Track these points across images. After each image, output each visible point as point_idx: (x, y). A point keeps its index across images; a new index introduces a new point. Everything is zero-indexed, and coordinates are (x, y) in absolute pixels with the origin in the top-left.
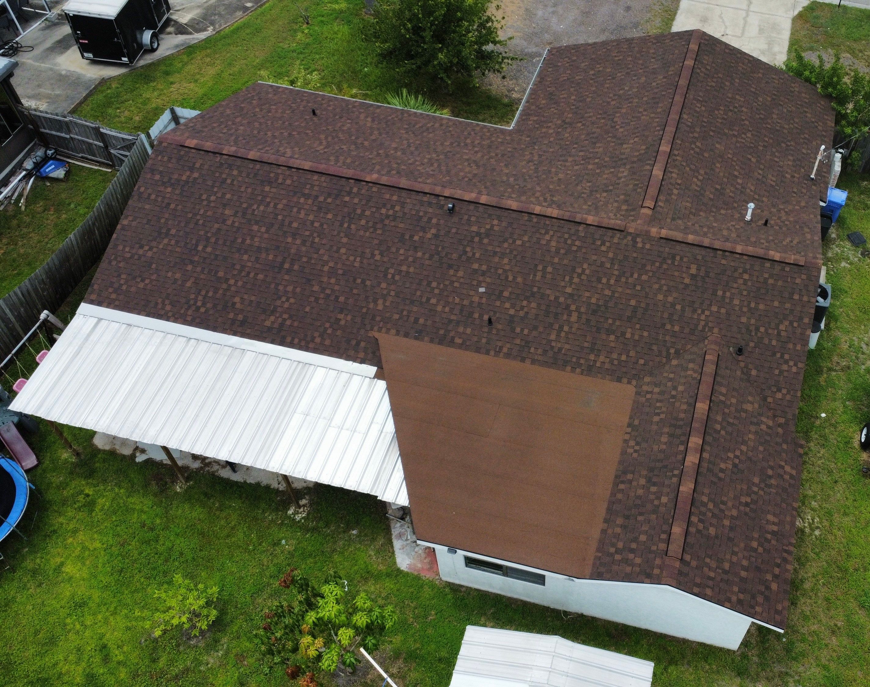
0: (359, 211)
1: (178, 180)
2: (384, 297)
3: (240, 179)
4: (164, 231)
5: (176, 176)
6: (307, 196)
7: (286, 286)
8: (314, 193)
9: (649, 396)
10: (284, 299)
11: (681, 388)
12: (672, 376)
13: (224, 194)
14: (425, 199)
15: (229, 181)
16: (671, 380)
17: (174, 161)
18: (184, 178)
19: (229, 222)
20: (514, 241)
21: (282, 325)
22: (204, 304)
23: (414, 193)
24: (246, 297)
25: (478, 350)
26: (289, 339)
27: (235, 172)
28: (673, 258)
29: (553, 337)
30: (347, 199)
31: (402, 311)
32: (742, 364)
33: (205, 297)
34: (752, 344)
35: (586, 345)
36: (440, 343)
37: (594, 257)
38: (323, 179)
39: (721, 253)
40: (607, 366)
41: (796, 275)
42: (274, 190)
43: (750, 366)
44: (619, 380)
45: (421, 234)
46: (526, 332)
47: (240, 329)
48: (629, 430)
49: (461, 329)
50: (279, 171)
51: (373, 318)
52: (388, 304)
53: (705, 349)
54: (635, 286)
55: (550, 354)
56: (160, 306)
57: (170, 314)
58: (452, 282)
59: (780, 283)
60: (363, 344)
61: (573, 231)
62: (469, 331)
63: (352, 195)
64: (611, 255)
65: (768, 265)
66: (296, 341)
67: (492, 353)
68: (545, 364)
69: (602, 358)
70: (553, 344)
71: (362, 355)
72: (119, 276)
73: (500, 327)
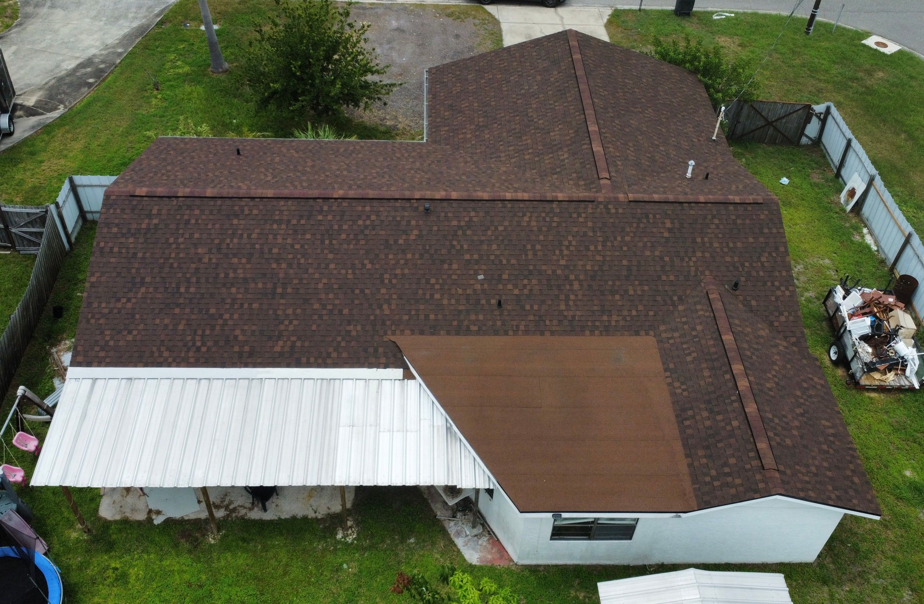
0: (336, 227)
1: (139, 230)
2: (388, 302)
3: (204, 217)
4: (138, 280)
5: (134, 226)
6: (279, 222)
7: (284, 311)
8: (285, 218)
9: (671, 341)
10: (286, 322)
11: (699, 328)
12: (684, 320)
13: (192, 235)
14: (398, 204)
15: (193, 221)
16: (685, 323)
17: (127, 211)
18: (144, 226)
19: (206, 260)
20: (496, 228)
21: (293, 347)
22: (204, 344)
23: (385, 201)
24: (246, 328)
25: (496, 333)
26: (304, 360)
27: (197, 212)
28: (647, 217)
29: (563, 307)
30: (320, 217)
31: (410, 311)
32: (741, 298)
33: (203, 336)
34: (743, 279)
35: (595, 308)
36: (458, 334)
37: (575, 229)
38: (290, 202)
39: (687, 205)
40: (622, 323)
41: (759, 212)
42: (242, 222)
43: (748, 298)
44: (637, 333)
45: (404, 237)
46: (536, 307)
47: (249, 360)
48: (668, 374)
49: (473, 317)
50: (243, 203)
51: (384, 324)
52: (393, 307)
53: (705, 291)
54: (621, 248)
55: (566, 323)
56: (156, 354)
57: (170, 360)
58: (450, 276)
59: (748, 221)
60: (381, 350)
61: (547, 210)
62: (481, 317)
63: (324, 214)
64: (590, 224)
65: (731, 208)
66: (312, 360)
67: (511, 333)
68: (565, 333)
69: (615, 318)
70: (566, 313)
71: (383, 360)
72: (102, 333)
73: (509, 307)
